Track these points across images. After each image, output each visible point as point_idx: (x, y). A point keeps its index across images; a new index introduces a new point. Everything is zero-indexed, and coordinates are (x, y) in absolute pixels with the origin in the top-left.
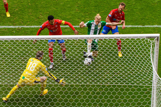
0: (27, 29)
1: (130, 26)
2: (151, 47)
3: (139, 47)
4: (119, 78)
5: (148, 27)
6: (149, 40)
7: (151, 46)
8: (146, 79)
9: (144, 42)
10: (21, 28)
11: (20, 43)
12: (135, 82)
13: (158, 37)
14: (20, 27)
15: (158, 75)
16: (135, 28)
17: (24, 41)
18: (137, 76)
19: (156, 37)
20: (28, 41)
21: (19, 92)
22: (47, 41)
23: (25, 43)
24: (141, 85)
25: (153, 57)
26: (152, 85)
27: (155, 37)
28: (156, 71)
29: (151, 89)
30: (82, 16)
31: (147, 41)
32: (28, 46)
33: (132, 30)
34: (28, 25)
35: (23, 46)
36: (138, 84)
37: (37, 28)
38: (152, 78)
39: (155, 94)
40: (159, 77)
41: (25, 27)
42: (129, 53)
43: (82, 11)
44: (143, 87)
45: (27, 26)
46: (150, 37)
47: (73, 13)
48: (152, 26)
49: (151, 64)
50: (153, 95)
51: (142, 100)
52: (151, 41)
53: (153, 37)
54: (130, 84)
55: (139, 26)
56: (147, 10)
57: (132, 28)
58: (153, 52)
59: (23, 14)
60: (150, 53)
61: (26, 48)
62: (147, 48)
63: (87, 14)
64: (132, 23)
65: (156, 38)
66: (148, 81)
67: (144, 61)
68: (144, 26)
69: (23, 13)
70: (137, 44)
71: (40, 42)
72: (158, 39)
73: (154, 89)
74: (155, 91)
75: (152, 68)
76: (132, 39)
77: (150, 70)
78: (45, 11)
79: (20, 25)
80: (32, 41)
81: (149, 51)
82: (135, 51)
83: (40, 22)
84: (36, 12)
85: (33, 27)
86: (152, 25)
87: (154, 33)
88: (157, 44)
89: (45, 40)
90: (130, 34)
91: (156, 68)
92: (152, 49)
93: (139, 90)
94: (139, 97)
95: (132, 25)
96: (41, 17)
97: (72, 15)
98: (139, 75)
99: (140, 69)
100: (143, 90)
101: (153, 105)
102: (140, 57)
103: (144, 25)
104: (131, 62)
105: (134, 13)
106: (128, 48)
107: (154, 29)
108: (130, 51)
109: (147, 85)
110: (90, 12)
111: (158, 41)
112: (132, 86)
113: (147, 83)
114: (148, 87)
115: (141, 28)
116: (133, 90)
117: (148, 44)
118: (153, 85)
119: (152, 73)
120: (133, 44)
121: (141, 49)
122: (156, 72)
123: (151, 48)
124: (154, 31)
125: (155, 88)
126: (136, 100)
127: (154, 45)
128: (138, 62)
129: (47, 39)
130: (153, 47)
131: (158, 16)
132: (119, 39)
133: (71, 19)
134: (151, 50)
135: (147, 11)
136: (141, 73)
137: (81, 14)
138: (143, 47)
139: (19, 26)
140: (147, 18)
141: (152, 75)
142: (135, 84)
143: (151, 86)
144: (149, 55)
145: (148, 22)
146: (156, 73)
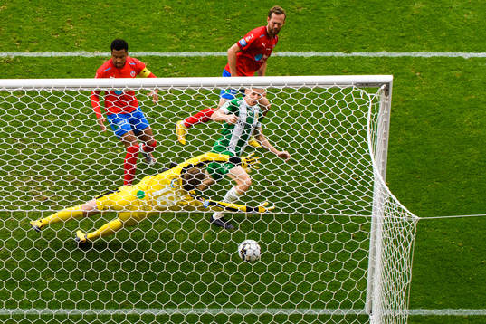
0: (33, 60)
1: (312, 54)
2: (370, 110)
3: (336, 110)
4: (280, 194)
5: (360, 57)
6: (362, 91)
7: (370, 108)
8: (354, 198)
9: (349, 99)
10: (16, 57)
11: (13, 99)
12: (325, 206)
13: (388, 84)
14: (13, 55)
15: (387, 189)
16: (326, 59)
17: (23, 93)
18: (330, 191)
19: (383, 84)
20: (33, 93)
21: (7, 232)
22: (87, 93)
23: (27, 100)
24: (341, 214)
25: (374, 138)
26: (371, 214)
27: (379, 85)
28: (382, 176)
29: (368, 227)
30: (182, 27)
31: (357, 94)
32: (35, 106)
33: (318, 64)
34: (34, 51)
35: (20, 106)
36: (333, 211)
37: (59, 58)
38: (371, 194)
39: (379, 238)
40: (390, 193)
41: (26, 54)
42: (307, 126)
43: (181, 12)
44: (346, 219)
45: (31, 51)
46: (367, 84)
47: (156, 16)
48: (371, 55)
49: (368, 157)
50: (374, 242)
51: (344, 255)
52: (369, 95)
53: (373, 84)
54: (311, 212)
55: (337, 54)
56: (359, 11)
57: (316, 60)
58: (374, 126)
59: (22, 20)
60: (366, 128)
61: (28, 112)
62: (358, 114)
63: (194, 20)
64: (316, 46)
65: (383, 87)
66: (361, 203)
67: (349, 148)
68: (349, 55)
69: (20, 16)
70: (331, 103)
71: (66, 97)
72: (387, 90)
73: (376, 227)
74: (380, 230)
75: (371, 167)
76: (317, 90)
77: (367, 173)
78: (81, 11)
79: (11, 50)
80: (44, 93)
81: (364, 121)
82: (324, 122)
83: (66, 43)
84: (55, 15)
85: (46, 54)
86: (373, 51)
87: (378, 74)
88: (384, 103)
89: (81, 91)
90: (312, 74)
91: (381, 169)
92: (372, 116)
93: (335, 228)
94: (336, 247)
95: (317, 51)
96: (69, 27)
97: (155, 23)
98: (336, 187)
99: (339, 172)
100: (347, 228)
101: (373, 269)
102: (338, 137)
103: (349, 52)
104: (313, 151)
105: (322, 19)
106: (307, 115)
107: (377, 61)
108: (313, 121)
109: (357, 214)
110: (202, 16)
111: (387, 94)
112: (315, 218)
113: (356, 208)
114: (362, 220)
115: (340, 59)
116: (319, 228)
117: (361, 102)
118: (373, 215)
119: (372, 183)
120: (319, 102)
121: (340, 117)
122: (381, 178)
123: (369, 116)
124: (378, 66)
125: (380, 224)
126: (328, 257)
127: (378, 106)
128: (334, 152)
129: (85, 89)
130: (373, 111)
131: (390, 28)
132: (281, 88)
133: (149, 33)
134: (369, 119)
135: (358, 13)
136: (340, 181)
137: (177, 19)
138: (347, 112)
139: (10, 53)
140: (359, 32)
141: (372, 189)
142: (325, 213)
143: (370, 219)
144: (364, 134)
145: (361, 43)
146: (384, 183)
